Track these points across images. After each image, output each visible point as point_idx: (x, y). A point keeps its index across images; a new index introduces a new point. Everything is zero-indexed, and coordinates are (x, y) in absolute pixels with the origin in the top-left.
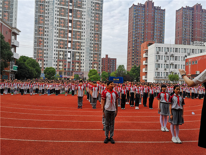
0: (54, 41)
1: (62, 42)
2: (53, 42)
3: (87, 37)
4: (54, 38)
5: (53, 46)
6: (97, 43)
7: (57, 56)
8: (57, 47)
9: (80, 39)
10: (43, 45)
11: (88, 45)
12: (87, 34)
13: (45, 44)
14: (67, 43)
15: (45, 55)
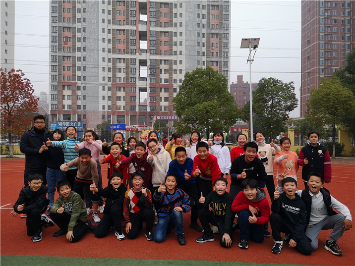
0: (102, 35)
1: (121, 37)
2: (98, 37)
3: (188, 19)
4: (102, 26)
5: (98, 47)
6: (217, 32)
7: (111, 75)
8: (109, 51)
9: (170, 24)
10: (74, 46)
11: (193, 38)
12: (189, 10)
13: (78, 45)
14: (135, 38)
15: (78, 73)
